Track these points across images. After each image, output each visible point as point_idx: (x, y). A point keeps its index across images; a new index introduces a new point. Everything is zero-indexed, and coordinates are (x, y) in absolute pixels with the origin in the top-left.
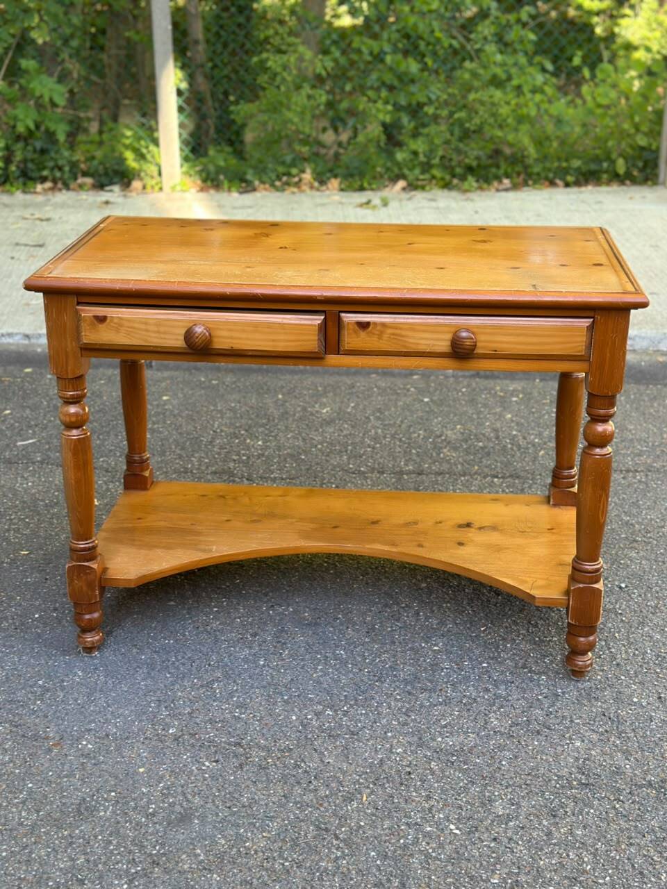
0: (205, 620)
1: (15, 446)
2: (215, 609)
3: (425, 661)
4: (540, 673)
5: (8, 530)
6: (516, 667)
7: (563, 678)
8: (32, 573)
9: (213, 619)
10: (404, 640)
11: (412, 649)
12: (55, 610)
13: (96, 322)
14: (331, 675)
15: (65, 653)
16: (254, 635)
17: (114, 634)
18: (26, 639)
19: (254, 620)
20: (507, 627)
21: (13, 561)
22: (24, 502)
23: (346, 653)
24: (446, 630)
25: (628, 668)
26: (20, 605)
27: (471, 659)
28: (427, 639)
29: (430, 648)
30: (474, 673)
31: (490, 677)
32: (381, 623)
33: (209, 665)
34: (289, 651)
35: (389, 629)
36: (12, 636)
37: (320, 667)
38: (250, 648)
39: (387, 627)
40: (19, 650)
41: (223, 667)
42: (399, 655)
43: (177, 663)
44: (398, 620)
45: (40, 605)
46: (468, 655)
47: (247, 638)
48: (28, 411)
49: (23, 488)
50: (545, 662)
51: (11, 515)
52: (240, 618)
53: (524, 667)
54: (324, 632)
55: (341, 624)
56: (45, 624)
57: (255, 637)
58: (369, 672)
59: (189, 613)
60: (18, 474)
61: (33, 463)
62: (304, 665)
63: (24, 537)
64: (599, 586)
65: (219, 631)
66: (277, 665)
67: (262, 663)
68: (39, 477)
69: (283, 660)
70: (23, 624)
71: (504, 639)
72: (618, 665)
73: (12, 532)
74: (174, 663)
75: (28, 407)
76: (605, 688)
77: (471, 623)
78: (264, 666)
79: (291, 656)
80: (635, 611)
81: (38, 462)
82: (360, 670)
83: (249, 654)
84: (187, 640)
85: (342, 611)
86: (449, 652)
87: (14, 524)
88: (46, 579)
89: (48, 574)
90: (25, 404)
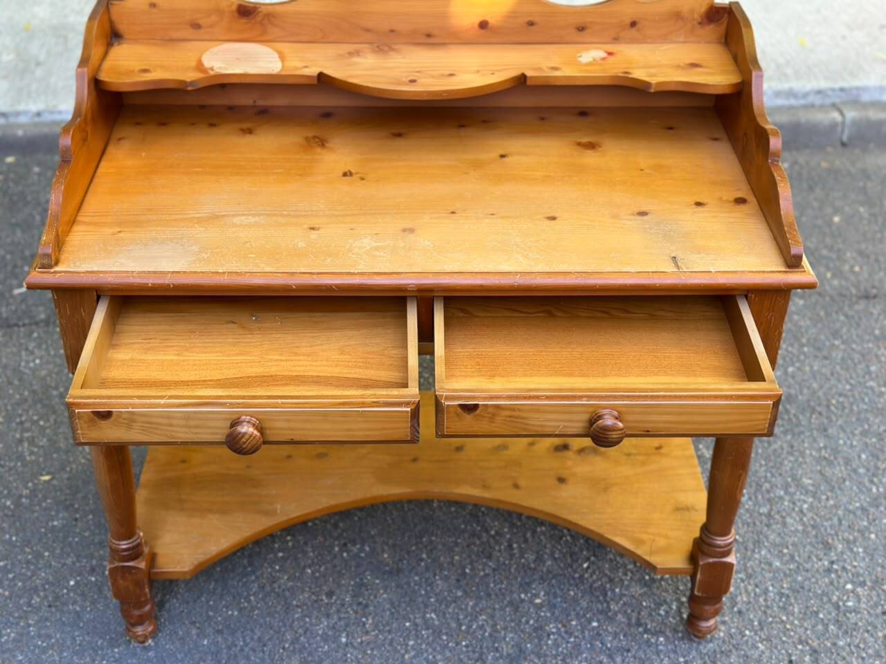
0: (271, 574)
1: (12, 296)
2: (280, 554)
3: (527, 622)
4: (657, 633)
5: (21, 441)
6: (629, 625)
7: (682, 639)
8: (58, 512)
9: (279, 571)
10: (500, 589)
11: (511, 603)
12: (93, 570)
13: (95, 418)
14: (425, 655)
15: (113, 643)
16: (330, 594)
17: (167, 606)
18: (63, 623)
19: (326, 569)
20: (611, 560)
21: (34, 492)
22: (34, 392)
23: (438, 616)
24: (545, 569)
25: (751, 616)
26: (50, 566)
27: (578, 616)
28: (526, 586)
29: (531, 602)
30: (584, 637)
31: (602, 643)
32: (471, 563)
33: (284, 648)
34: (373, 618)
35: (482, 573)
36: (47, 619)
37: (411, 643)
38: (328, 616)
39: (479, 570)
40: (57, 640)
41: (300, 652)
42: (498, 614)
43: (247, 649)
44: (490, 557)
45: (74, 563)
46: (574, 610)
47: (322, 600)
48: (19, 233)
49: (30, 369)
50: (660, 615)
51: (21, 416)
52: (310, 567)
53: (639, 624)
54: (408, 584)
55: (427, 569)
56: (83, 595)
57: (331, 598)
58: (467, 646)
59: (250, 564)
60: (21, 344)
61: (37, 324)
62: (392, 640)
63: (41, 452)
64: (731, 559)
65: (288, 590)
66: (362, 642)
67: (344, 640)
68: (47, 349)
69: (367, 633)
70: (57, 598)
71: (611, 580)
72: (740, 612)
73: (26, 445)
74: (242, 650)
75: (17, 225)
76: (730, 651)
77: (571, 556)
78: (346, 645)
79: (376, 626)
80: (748, 524)
81: (42, 321)
82: (457, 644)
83: (328, 626)
84: (253, 609)
85: (426, 547)
86: (552, 607)
87: (28, 430)
88: (76, 520)
89: (77, 511)
90: (13, 221)
